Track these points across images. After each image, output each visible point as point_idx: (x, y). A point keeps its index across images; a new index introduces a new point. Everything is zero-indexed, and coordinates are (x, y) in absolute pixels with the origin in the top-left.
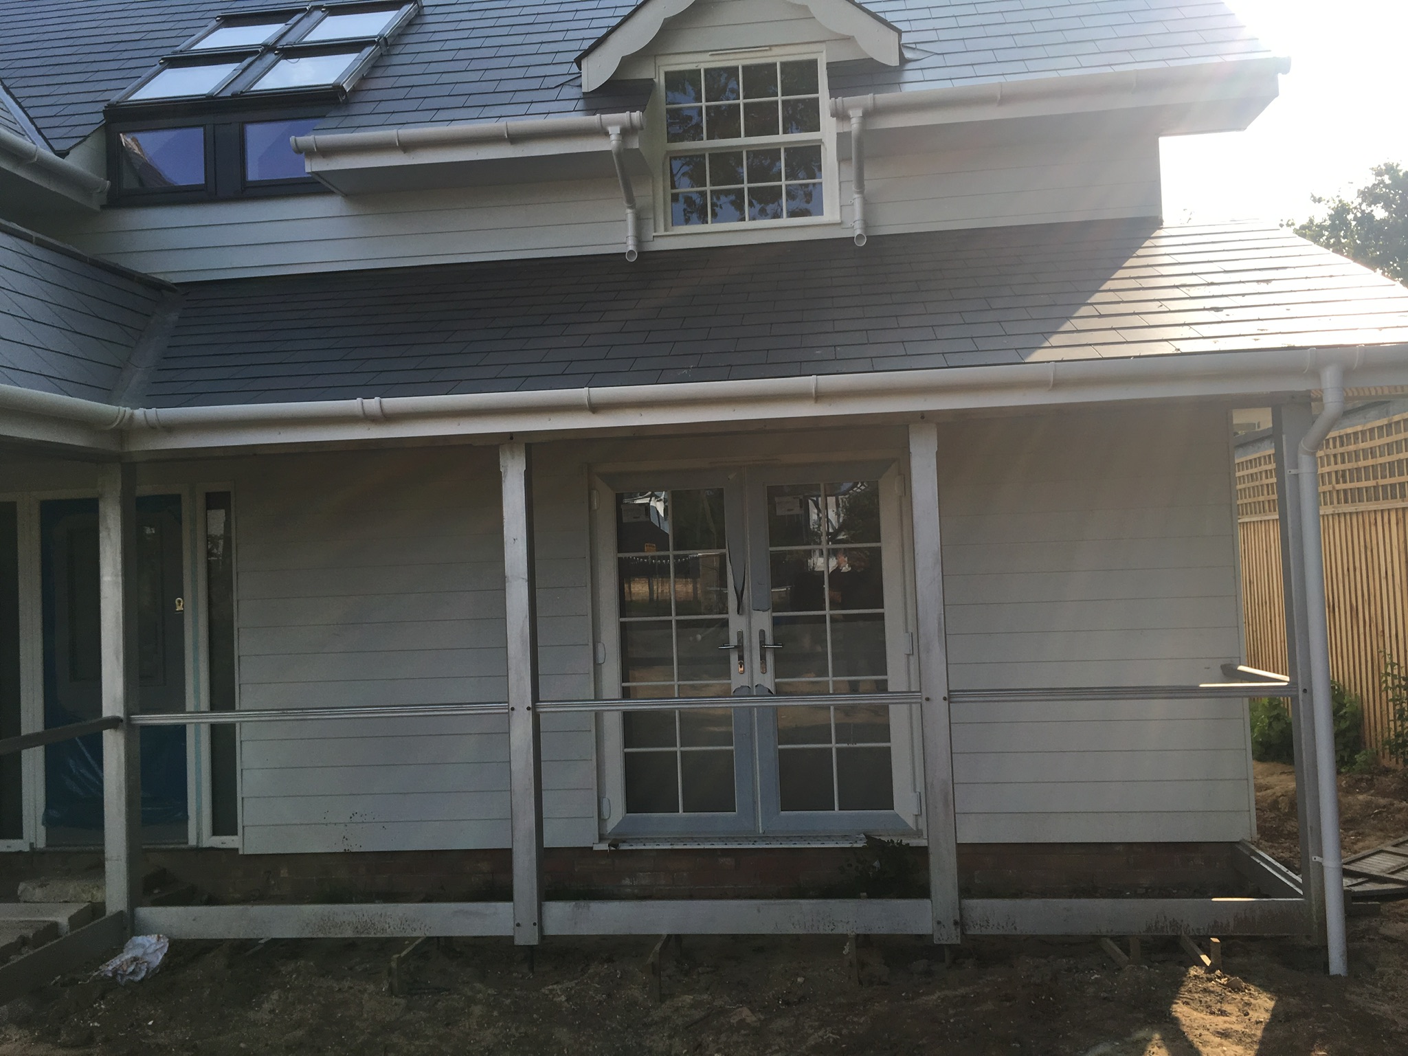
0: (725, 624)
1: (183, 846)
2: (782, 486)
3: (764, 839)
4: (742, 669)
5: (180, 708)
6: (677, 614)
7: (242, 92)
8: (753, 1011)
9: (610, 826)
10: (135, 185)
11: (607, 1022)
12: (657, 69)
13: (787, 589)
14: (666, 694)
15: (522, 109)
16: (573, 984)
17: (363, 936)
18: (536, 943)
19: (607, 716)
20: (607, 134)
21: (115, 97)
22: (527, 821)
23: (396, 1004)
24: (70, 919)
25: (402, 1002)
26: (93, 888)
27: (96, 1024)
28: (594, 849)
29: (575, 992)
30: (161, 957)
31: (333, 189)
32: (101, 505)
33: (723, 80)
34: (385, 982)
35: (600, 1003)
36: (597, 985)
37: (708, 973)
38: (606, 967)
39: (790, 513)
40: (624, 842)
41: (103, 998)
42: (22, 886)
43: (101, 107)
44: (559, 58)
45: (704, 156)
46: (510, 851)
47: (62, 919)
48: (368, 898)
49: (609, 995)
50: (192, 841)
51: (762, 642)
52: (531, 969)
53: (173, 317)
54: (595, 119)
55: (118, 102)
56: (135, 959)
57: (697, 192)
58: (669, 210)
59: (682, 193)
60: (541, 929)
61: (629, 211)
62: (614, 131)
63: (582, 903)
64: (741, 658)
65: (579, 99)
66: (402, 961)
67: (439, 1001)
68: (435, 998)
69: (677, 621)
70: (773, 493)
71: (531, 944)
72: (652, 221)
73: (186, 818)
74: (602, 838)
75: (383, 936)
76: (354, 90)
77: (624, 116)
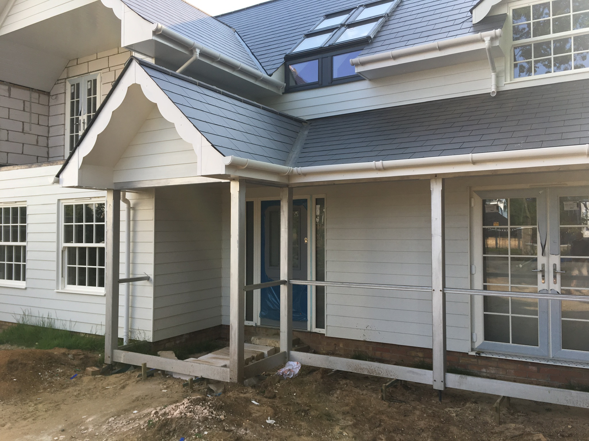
0: (536, 260)
1: (306, 331)
2: (567, 197)
3: (553, 360)
4: (544, 281)
5: (305, 279)
6: (511, 254)
7: (332, 44)
8: (545, 436)
9: (477, 345)
10: (294, 84)
11: (474, 428)
12: (509, 8)
13: (568, 245)
14: (505, 290)
15: (445, 35)
16: (459, 409)
17: (371, 375)
18: (442, 389)
19: (476, 297)
20: (484, 41)
21: (288, 52)
22: (439, 338)
23: (384, 404)
24: (268, 352)
25: (387, 403)
26: (276, 342)
27: (277, 391)
28: (469, 354)
29: (460, 413)
30: (298, 371)
31: (365, 78)
32: (281, 203)
33: (541, 10)
34: (380, 394)
35: (471, 420)
36: (470, 412)
37: (522, 416)
38: (474, 405)
39: (571, 209)
40: (483, 353)
41: (279, 382)
42: (253, 338)
43: (283, 56)
44: (463, 10)
45: (531, 45)
46: (432, 349)
47: (266, 352)
48: (373, 360)
49: (475, 417)
50: (309, 329)
51: (555, 269)
52: (440, 400)
53: (306, 133)
54: (478, 35)
55: (289, 54)
56: (290, 370)
57: (526, 62)
58: (513, 72)
59: (519, 63)
60: (445, 384)
61: (493, 74)
62: (487, 39)
63: (463, 376)
64: (543, 276)
65: (471, 27)
66: (387, 387)
67: (401, 406)
68: (400, 404)
69: (511, 258)
70: (562, 200)
71: (441, 389)
72: (504, 77)
73: (307, 320)
74: (472, 350)
75: (379, 376)
76: (375, 37)
77: (492, 32)
